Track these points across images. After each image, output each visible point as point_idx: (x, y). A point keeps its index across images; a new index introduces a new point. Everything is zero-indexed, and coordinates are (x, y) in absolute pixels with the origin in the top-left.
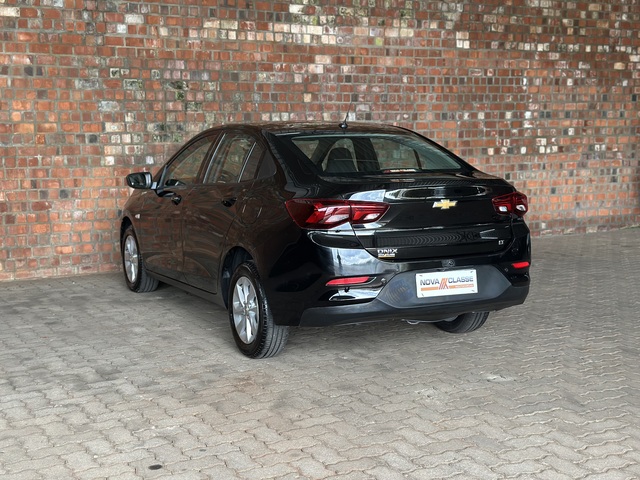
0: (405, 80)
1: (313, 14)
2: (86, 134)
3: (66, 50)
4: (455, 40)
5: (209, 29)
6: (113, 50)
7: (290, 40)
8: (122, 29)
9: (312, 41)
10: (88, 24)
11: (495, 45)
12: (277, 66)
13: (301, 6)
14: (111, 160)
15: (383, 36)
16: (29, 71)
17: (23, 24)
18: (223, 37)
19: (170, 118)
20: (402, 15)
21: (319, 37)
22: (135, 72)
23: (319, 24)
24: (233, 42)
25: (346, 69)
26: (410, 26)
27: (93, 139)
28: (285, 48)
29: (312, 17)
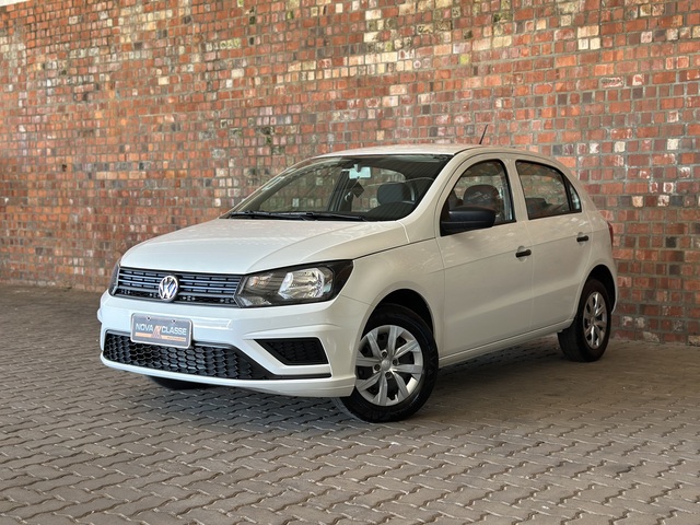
0: (499, 104)
1: (388, 40)
2: (205, 179)
3: (194, 109)
4: (576, 39)
5: (292, 73)
6: (223, 103)
7: (364, 73)
8: (229, 83)
9: (387, 70)
10: (208, 83)
11: (646, 37)
12: (351, 102)
13: (376, 33)
14: (218, 202)
15: (471, 52)
16: (173, 127)
17: (171, 90)
18: (304, 79)
19: (260, 162)
20: (496, 20)
21: (394, 64)
22: (237, 121)
23: (394, 50)
24: (312, 82)
25: (424, 98)
26: (507, 32)
27: (208, 183)
28: (359, 82)
29: (387, 43)
